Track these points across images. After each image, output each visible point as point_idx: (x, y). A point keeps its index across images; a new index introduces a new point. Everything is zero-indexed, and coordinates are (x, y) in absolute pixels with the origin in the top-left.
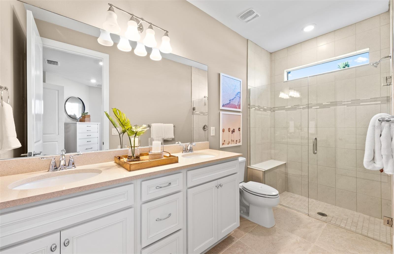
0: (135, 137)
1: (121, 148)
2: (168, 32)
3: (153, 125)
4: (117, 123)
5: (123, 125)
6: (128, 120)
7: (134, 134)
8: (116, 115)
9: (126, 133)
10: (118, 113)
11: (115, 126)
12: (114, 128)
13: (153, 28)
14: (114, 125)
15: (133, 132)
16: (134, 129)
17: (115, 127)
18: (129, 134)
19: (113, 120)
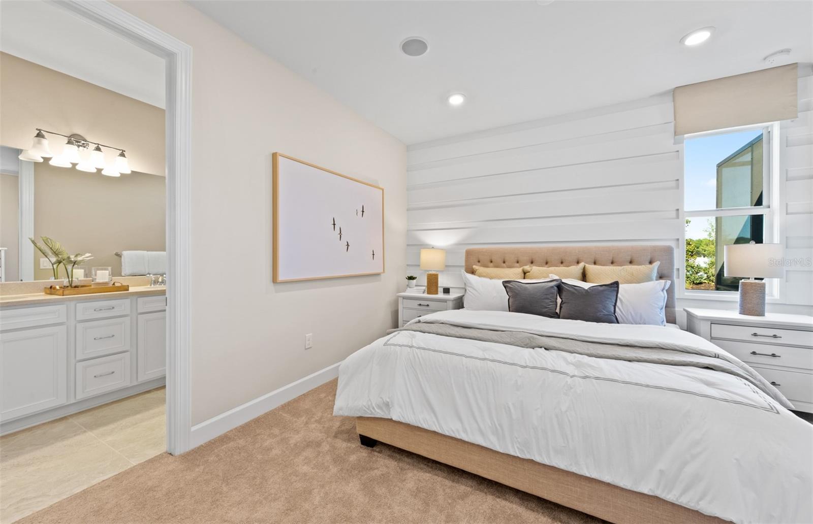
0: (73, 266)
1: (55, 279)
2: (124, 151)
3: (125, 253)
4: (49, 253)
5: (56, 254)
6: (63, 249)
7: (72, 263)
8: (47, 242)
9: (62, 264)
10: (50, 242)
11: (46, 254)
12: (44, 258)
13: (102, 150)
14: (43, 253)
15: (71, 261)
16: (73, 258)
17: (46, 256)
18: (65, 263)
19: (42, 248)
